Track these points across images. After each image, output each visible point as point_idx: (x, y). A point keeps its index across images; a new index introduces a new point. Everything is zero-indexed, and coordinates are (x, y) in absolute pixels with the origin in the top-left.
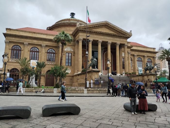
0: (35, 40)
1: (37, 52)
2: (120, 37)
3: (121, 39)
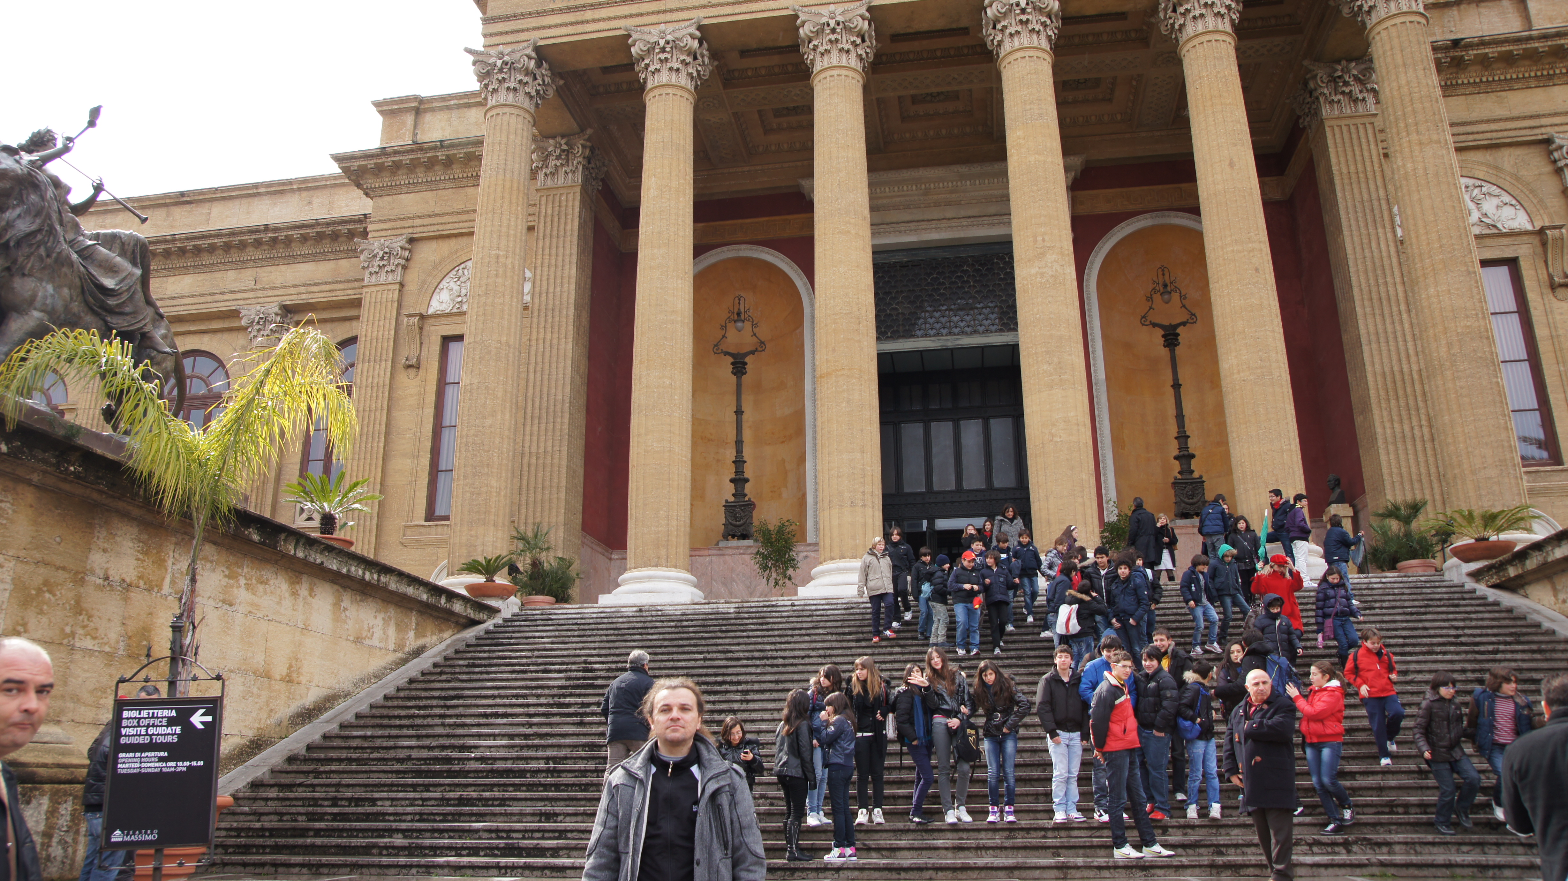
1: (205, 402)
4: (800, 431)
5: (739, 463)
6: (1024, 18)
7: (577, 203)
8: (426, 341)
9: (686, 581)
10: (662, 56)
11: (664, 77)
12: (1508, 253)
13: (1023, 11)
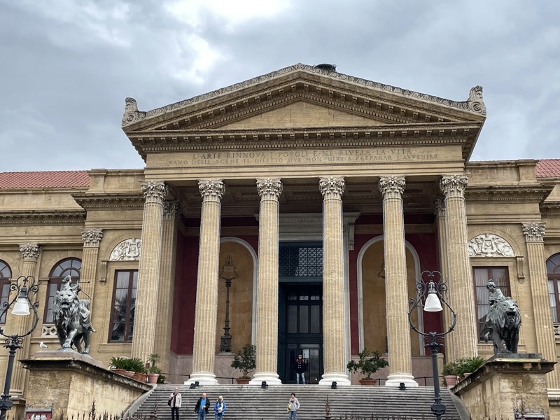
1: (3, 282)
4: (250, 310)
5: (227, 321)
6: (332, 188)
7: (173, 228)
8: (109, 271)
9: (213, 377)
10: (210, 191)
11: (210, 198)
12: (505, 264)
13: (332, 186)
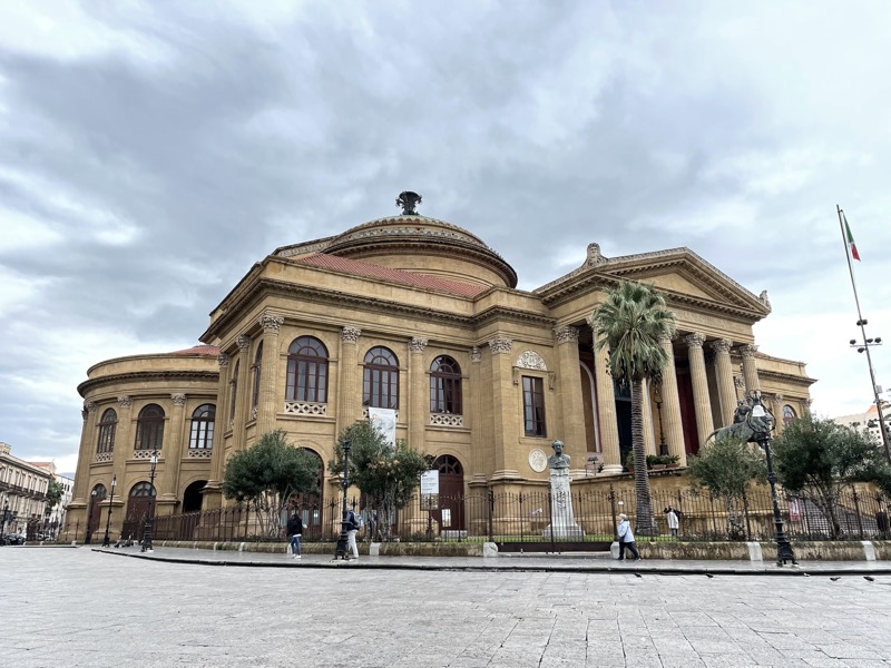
0: (388, 314)
1: (389, 368)
2: (731, 315)
3: (734, 324)
8: (518, 376)
